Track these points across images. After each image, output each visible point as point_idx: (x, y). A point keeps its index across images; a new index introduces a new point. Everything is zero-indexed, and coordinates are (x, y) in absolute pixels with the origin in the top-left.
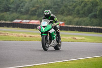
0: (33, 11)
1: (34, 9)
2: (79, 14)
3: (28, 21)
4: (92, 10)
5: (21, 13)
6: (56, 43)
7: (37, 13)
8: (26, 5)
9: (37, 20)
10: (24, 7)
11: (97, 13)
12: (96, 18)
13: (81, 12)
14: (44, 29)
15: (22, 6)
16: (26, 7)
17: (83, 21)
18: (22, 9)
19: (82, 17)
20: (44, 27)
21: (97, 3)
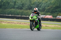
1: (49, 8)
3: (44, 16)
8: (43, 5)
9: (50, 15)
10: (41, 7)
15: (40, 6)
18: (40, 8)
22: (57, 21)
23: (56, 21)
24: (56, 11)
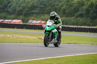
0: (19, 11)
2: (65, 13)
4: (78, 10)
5: (8, 12)
6: (56, 41)
7: (23, 13)
11: (84, 12)
12: (82, 17)
13: (67, 11)
14: (48, 28)
16: (13, 8)
17: (69, 21)
19: (69, 16)
20: (49, 26)
21: (84, 2)
22: (28, 29)
23: (26, 29)
24: (33, 13)
